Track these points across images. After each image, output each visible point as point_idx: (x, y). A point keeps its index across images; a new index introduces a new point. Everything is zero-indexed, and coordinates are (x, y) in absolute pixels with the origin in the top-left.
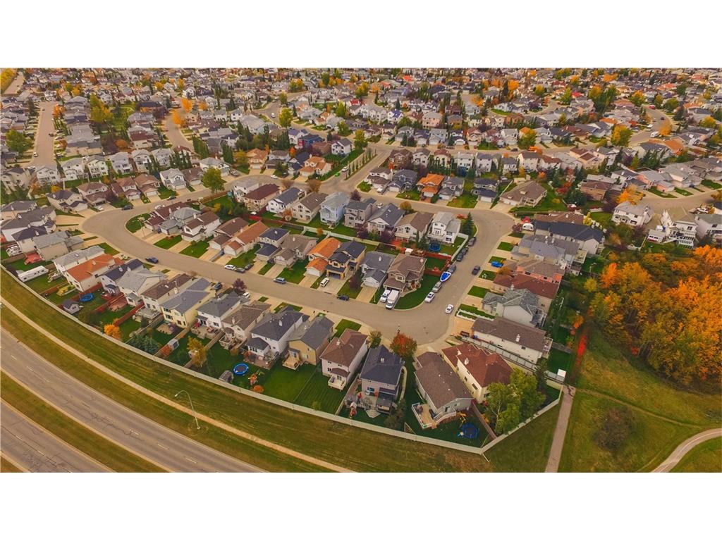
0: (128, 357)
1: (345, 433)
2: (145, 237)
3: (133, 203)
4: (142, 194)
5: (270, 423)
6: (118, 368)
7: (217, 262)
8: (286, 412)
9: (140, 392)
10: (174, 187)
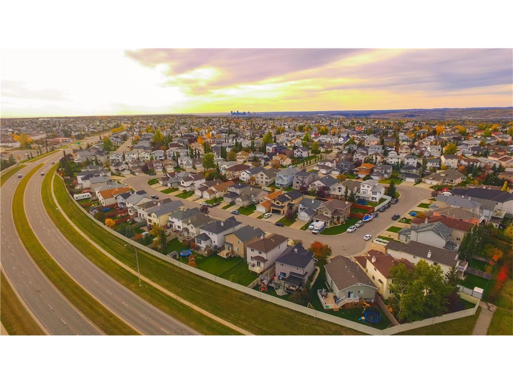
0: (114, 240)
1: (253, 303)
2: (156, 188)
3: (157, 173)
4: (164, 169)
5: (194, 289)
6: (105, 245)
7: (196, 202)
8: (209, 283)
9: (111, 260)
10: (184, 167)
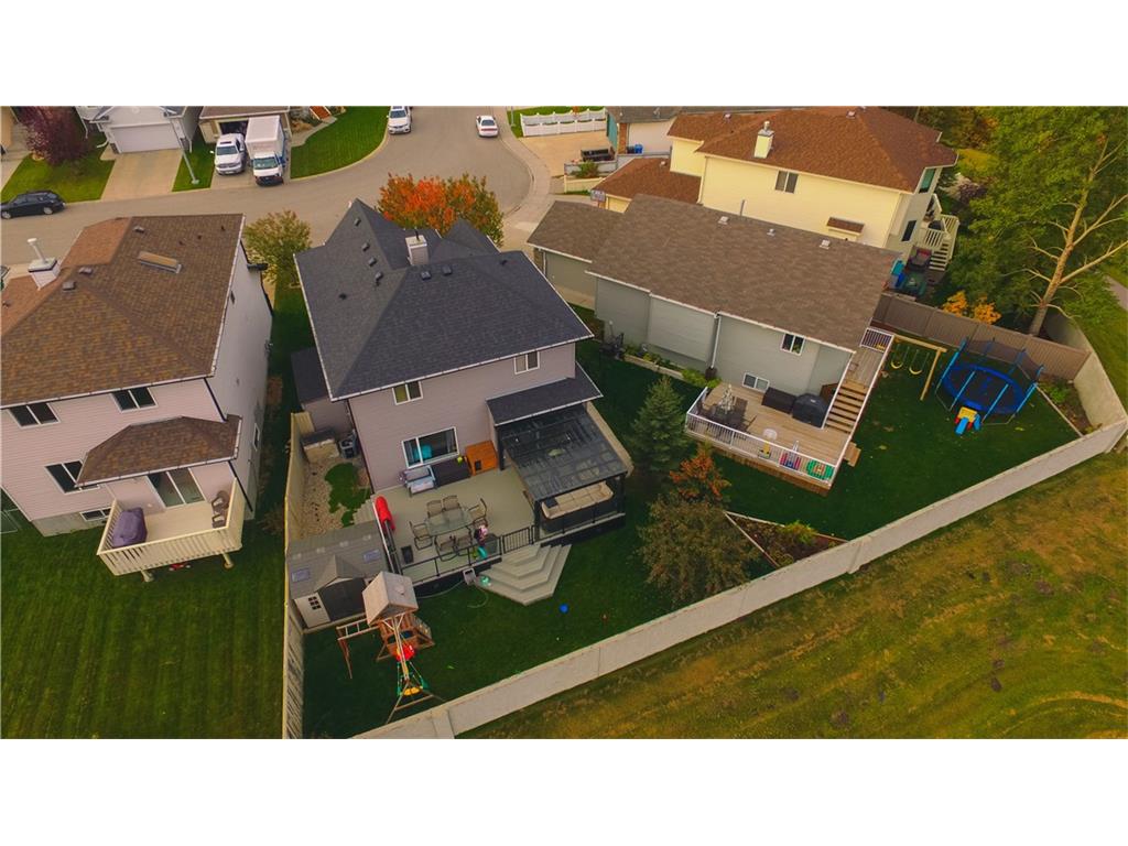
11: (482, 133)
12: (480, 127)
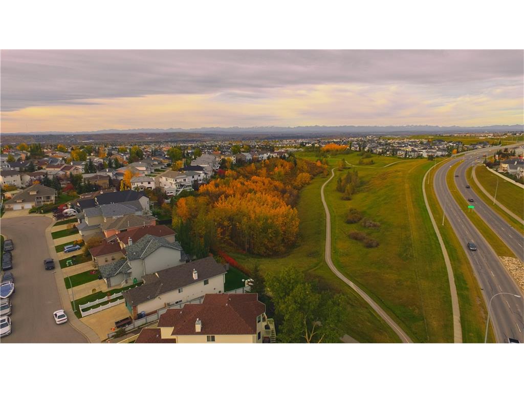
11: (58, 323)
12: (57, 320)
